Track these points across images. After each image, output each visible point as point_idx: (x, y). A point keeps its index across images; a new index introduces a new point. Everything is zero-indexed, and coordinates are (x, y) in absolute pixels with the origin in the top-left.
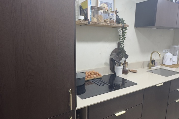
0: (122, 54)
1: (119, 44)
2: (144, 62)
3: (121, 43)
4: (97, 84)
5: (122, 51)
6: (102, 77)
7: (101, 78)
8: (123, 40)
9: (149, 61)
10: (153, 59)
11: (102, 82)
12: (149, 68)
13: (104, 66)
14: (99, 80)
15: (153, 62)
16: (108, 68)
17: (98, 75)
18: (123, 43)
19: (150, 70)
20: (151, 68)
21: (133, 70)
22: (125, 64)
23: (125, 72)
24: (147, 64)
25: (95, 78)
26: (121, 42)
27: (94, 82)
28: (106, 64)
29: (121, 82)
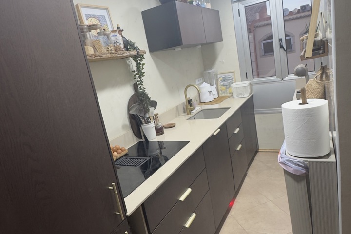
0: (146, 103)
1: (135, 87)
5: (144, 97)
6: (127, 151)
8: (140, 77)
10: (189, 98)
13: (123, 132)
15: (190, 102)
16: (130, 133)
17: (120, 151)
18: (141, 83)
19: (190, 116)
20: (190, 113)
21: (168, 125)
23: (159, 131)
24: (182, 108)
25: (118, 157)
26: (138, 81)
27: (120, 165)
28: (124, 127)
29: (158, 149)
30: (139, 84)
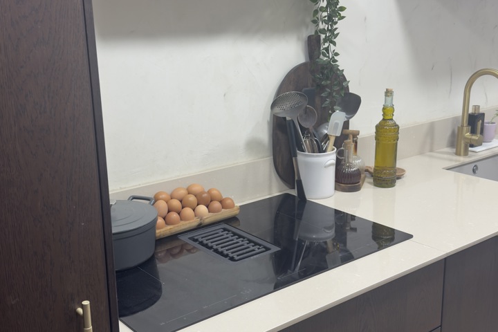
0: (330, 94)
1: (313, 45)
2: (432, 127)
3: (323, 36)
4: (216, 251)
5: (328, 78)
6: (237, 212)
7: (231, 220)
8: (330, 20)
9: (455, 119)
10: (476, 107)
11: (240, 237)
12: (458, 154)
13: (243, 159)
14: (225, 230)
15: (475, 121)
16: (265, 165)
17: (216, 205)
18: (332, 37)
19: (463, 159)
20: (466, 153)
22: (346, 140)
23: (347, 180)
24: (449, 133)
25: (207, 221)
26: (323, 31)
27: (201, 243)
28: (252, 145)
29: (329, 228)
30: (325, 40)
